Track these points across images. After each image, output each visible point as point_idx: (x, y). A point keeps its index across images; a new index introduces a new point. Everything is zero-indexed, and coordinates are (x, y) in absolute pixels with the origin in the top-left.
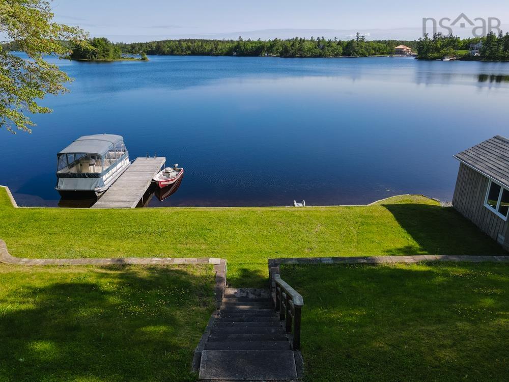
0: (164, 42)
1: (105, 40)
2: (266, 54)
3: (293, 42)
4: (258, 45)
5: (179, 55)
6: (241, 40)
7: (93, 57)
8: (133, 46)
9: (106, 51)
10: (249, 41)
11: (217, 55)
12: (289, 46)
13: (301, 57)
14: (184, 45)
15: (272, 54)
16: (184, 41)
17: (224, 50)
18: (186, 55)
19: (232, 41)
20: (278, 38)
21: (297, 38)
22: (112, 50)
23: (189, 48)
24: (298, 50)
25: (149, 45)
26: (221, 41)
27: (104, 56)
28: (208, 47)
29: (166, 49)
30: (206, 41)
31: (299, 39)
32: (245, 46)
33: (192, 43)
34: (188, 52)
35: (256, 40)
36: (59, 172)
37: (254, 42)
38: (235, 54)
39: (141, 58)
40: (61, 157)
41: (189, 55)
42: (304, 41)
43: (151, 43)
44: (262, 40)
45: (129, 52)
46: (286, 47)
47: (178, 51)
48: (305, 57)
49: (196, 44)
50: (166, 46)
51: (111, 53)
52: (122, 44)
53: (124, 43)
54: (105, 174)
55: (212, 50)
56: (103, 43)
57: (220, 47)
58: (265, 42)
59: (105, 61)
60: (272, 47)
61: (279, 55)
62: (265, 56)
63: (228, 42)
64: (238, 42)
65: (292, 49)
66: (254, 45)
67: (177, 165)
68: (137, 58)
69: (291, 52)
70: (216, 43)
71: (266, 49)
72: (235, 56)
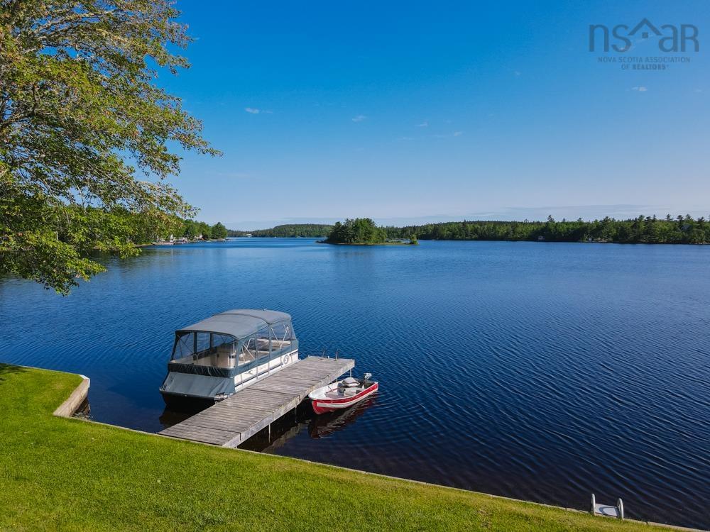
0: (444, 224)
1: (368, 221)
2: (590, 239)
3: (636, 223)
4: (578, 227)
5: (462, 240)
6: (552, 221)
7: (352, 240)
8: (404, 230)
9: (368, 234)
10: (564, 222)
11: (516, 240)
12: (629, 227)
13: (650, 242)
14: (470, 227)
15: (599, 239)
16: (470, 223)
17: (525, 234)
18: (472, 240)
19: (538, 222)
20: (611, 217)
21: (642, 217)
22: (375, 233)
23: (475, 231)
24: (644, 234)
25: (424, 228)
26: (522, 223)
27: (365, 239)
28: (502, 230)
29: (446, 233)
30: (501, 223)
31: (645, 218)
32: (557, 228)
33: (481, 226)
34: (474, 237)
35: (575, 220)
36: (174, 362)
37: (572, 223)
38: (541, 238)
39: (409, 242)
40: (183, 338)
41: (476, 239)
42: (654, 220)
43: (427, 226)
44: (585, 220)
45: (398, 236)
46: (622, 229)
47: (461, 235)
48: (657, 242)
49: (486, 226)
50: (446, 229)
51: (374, 237)
52: (392, 228)
53: (395, 227)
54: (240, 373)
55: (507, 234)
56: (366, 224)
57: (519, 229)
58: (588, 223)
59: (366, 245)
60: (600, 230)
61: (611, 239)
62: (589, 242)
63: (533, 223)
64: (547, 223)
65: (634, 232)
66: (571, 226)
67: (368, 375)
68: (404, 242)
69: (631, 236)
70: (514, 225)
71: (589, 231)
72: (540, 241)
